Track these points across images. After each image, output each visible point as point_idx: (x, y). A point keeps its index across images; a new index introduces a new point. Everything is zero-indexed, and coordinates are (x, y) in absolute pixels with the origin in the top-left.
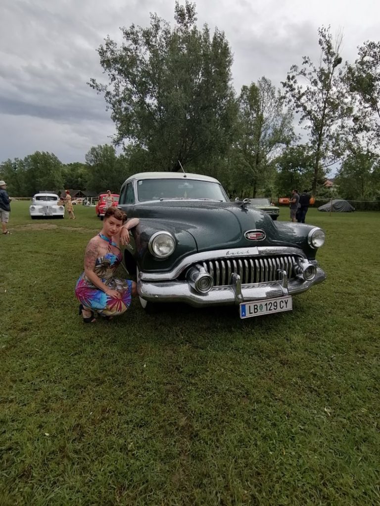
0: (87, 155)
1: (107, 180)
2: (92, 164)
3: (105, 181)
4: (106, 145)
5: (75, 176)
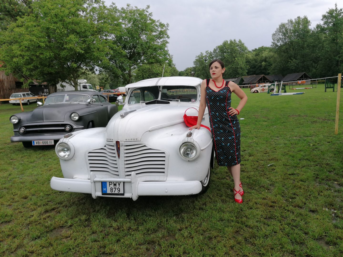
2: (279, 44)
4: (298, 17)
5: (259, 61)
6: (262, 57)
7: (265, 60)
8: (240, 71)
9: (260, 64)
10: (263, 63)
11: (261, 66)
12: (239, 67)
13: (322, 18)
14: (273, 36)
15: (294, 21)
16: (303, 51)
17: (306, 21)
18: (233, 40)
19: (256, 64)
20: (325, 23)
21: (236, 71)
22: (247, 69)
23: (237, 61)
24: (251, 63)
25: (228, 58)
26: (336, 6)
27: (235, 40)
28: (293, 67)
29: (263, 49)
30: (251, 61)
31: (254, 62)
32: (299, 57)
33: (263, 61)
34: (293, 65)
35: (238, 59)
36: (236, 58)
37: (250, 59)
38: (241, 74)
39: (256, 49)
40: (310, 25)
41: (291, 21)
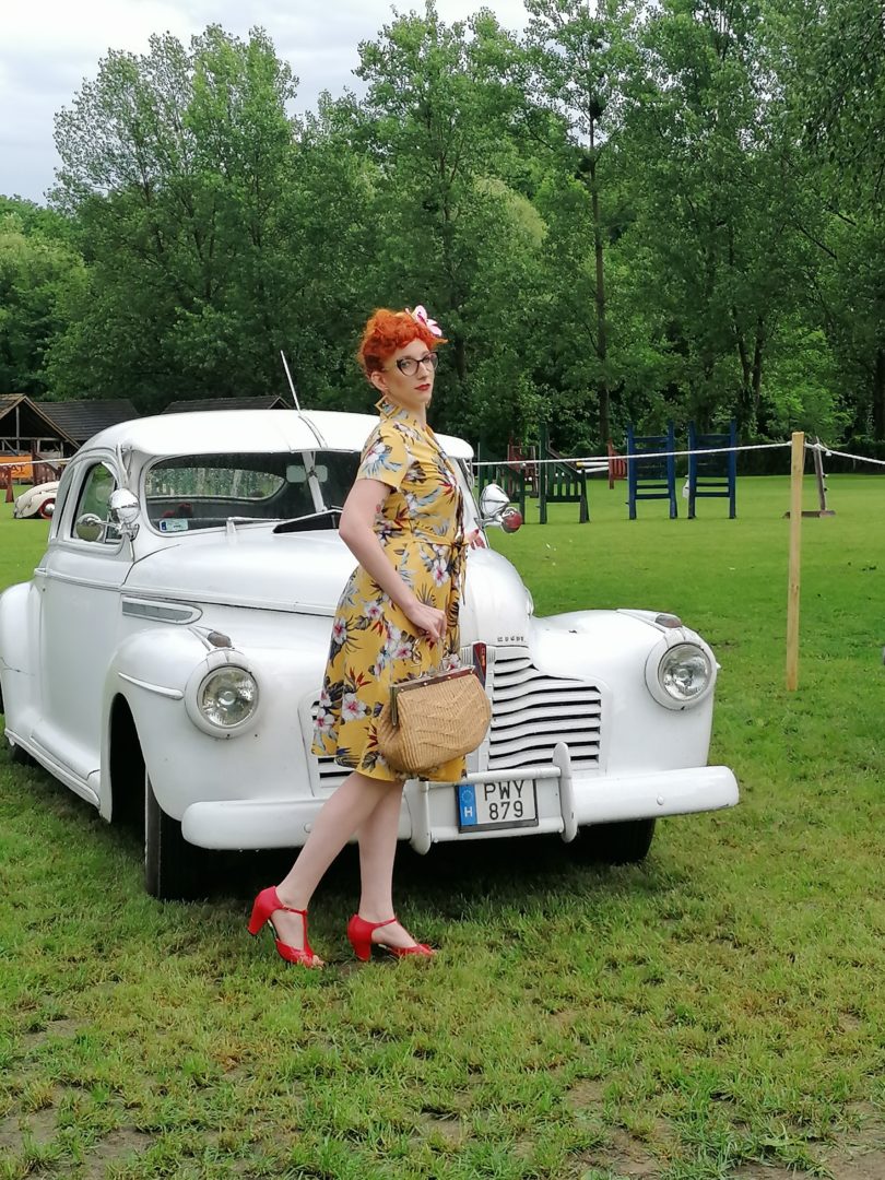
0: (64, 120)
1: (219, 308)
2: (103, 191)
3: (208, 311)
4: (213, 31)
13: (358, 63)
14: (59, 126)
15: (188, 50)
16: (258, 258)
20: (380, 96)
40: (292, 94)
41: (168, 48)
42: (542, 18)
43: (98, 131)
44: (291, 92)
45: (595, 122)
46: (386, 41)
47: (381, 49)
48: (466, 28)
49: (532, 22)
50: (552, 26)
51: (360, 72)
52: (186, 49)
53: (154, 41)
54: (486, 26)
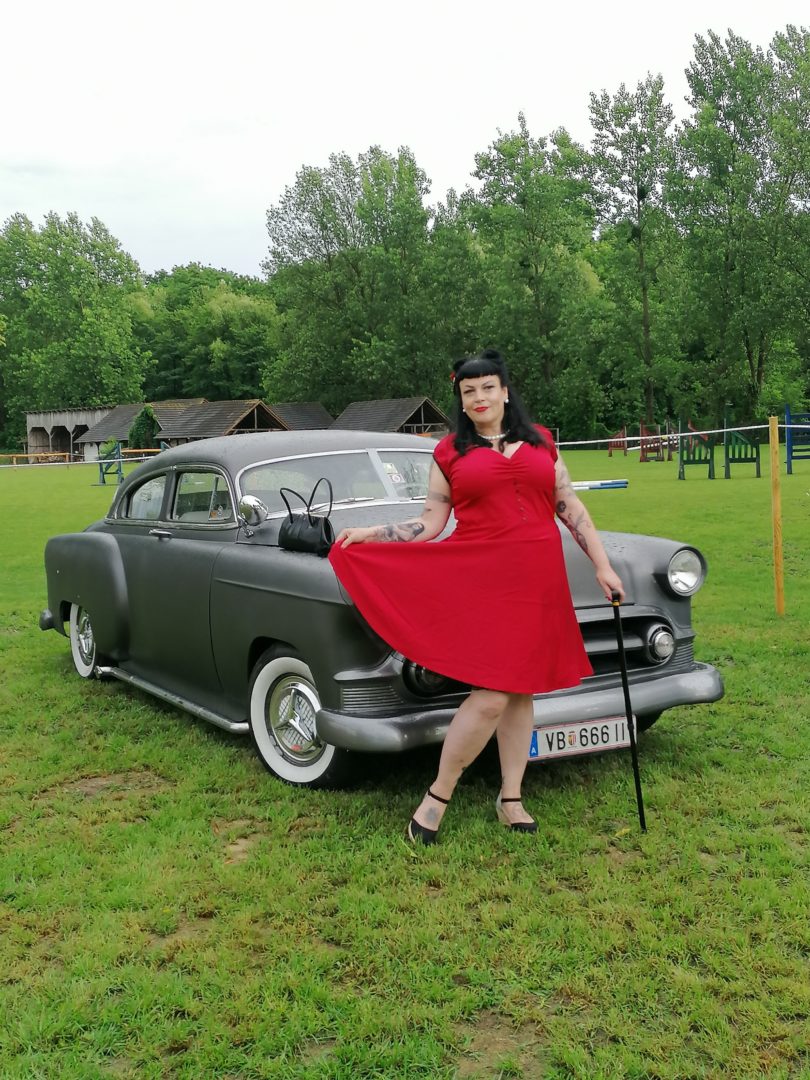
0: (273, 214)
1: (382, 339)
2: (300, 261)
3: (375, 341)
4: (374, 151)
5: (193, 332)
6: (210, 314)
7: (225, 333)
8: (110, 378)
9: (200, 349)
10: (218, 346)
11: (206, 359)
12: (104, 354)
13: (474, 168)
14: (270, 218)
15: (356, 164)
16: (408, 304)
17: (408, 174)
18: (64, 218)
19: (181, 344)
20: (489, 191)
21: (92, 376)
22: (143, 371)
23: (90, 324)
24: (157, 339)
25: (43, 303)
26: (523, 126)
27: (73, 220)
28: (372, 374)
29: (196, 275)
30: (151, 329)
31: (168, 334)
32: (389, 329)
33: (213, 335)
34: (372, 363)
35: (98, 316)
36: (86, 311)
37: (149, 322)
38: (116, 390)
39: (162, 275)
40: (427, 191)
41: (342, 163)
42: (605, 132)
43: (297, 221)
44: (426, 189)
45: (641, 203)
46: (494, 152)
47: (492, 158)
48: (548, 141)
49: (598, 135)
50: (612, 138)
51: (477, 174)
52: (354, 163)
53: (333, 158)
54: (562, 140)
